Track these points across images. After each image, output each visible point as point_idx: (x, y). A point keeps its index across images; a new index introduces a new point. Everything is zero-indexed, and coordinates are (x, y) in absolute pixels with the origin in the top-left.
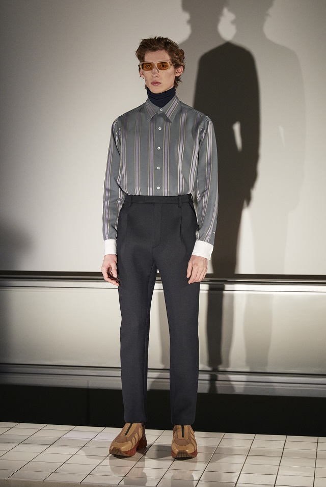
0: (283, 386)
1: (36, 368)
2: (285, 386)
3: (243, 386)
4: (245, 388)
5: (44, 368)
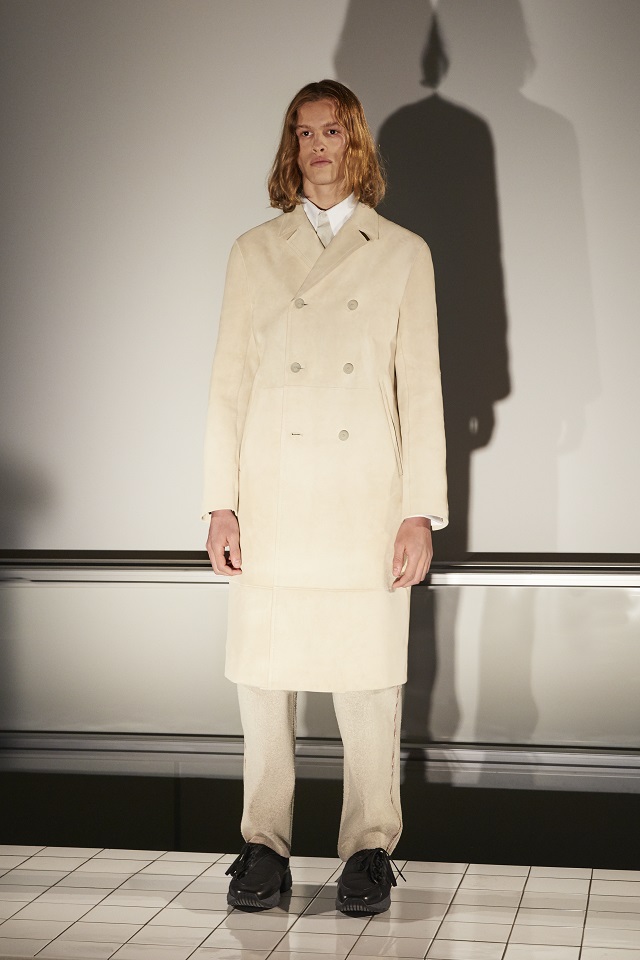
2: (580, 772)
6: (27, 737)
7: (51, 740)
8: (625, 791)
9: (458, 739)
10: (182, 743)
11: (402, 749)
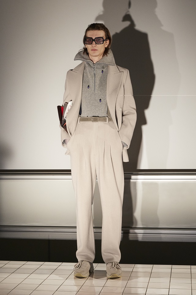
0: (166, 236)
1: (17, 228)
3: (142, 236)
4: (142, 237)
5: (23, 228)
6: (5, 228)
7: (12, 228)
8: (181, 241)
9: (138, 227)
10: (51, 229)
11: (122, 230)
